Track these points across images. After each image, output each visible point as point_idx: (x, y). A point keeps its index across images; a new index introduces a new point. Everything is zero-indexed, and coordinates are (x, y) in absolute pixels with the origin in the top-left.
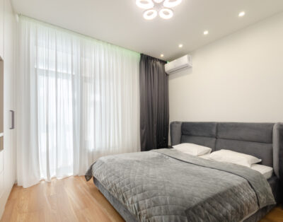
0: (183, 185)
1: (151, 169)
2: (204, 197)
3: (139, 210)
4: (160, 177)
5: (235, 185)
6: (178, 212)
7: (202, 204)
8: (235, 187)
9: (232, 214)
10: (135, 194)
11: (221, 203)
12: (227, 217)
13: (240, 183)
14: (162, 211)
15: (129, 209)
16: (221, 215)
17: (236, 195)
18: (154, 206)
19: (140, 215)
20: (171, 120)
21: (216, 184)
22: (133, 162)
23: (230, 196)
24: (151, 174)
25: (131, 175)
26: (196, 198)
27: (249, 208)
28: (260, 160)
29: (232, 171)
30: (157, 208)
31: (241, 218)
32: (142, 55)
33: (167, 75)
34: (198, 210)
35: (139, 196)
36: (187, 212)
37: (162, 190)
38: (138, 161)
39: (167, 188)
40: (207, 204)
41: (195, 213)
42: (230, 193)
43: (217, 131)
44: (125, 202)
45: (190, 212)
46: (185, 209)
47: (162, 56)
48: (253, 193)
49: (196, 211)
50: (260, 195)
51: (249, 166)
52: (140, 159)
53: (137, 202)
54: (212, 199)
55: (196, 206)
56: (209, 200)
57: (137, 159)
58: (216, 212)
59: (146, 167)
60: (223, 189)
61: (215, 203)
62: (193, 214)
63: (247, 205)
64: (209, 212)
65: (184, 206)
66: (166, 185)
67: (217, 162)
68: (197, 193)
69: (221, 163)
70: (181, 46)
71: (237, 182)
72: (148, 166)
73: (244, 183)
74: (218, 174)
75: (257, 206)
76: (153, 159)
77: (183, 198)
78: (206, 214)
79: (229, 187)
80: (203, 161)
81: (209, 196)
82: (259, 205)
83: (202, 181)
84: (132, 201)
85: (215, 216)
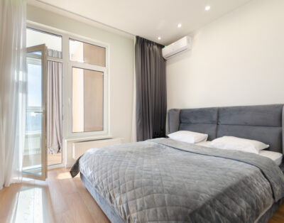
0: (185, 178)
1: (145, 161)
2: (213, 194)
3: (128, 212)
4: (156, 170)
5: (247, 174)
6: (180, 217)
7: (212, 202)
8: (247, 177)
9: (247, 212)
10: (124, 192)
11: (233, 199)
12: (241, 217)
13: (252, 172)
14: (159, 216)
15: (116, 211)
16: (236, 216)
17: (249, 187)
18: (148, 208)
19: (129, 220)
20: (169, 108)
21: (226, 175)
22: (125, 153)
23: (243, 189)
24: (145, 165)
25: (121, 168)
26: (203, 195)
27: (264, 202)
28: (268, 146)
29: (239, 158)
30: (151, 210)
31: (257, 216)
32: (138, 37)
33: (165, 60)
34: (207, 211)
35: (129, 194)
36: (192, 215)
37: (159, 185)
38: (131, 152)
39: (165, 183)
40: (218, 203)
41: (203, 216)
42: (243, 185)
43: (218, 117)
44: (112, 202)
45: (197, 215)
46: (190, 211)
47: (159, 39)
48: (267, 184)
49: (204, 213)
50: (275, 186)
51: (257, 152)
52: (134, 150)
53: (127, 202)
54: (223, 195)
55: (204, 206)
56: (220, 197)
57: (130, 150)
58: (229, 212)
59: (140, 158)
60: (235, 181)
61: (227, 200)
62: (200, 217)
63: (262, 198)
64: (220, 213)
65: (187, 207)
66: (163, 178)
67: (220, 150)
68: (203, 188)
69: (226, 150)
70: (180, 26)
71: (249, 171)
72: (143, 157)
73: (257, 172)
74: (225, 162)
75: (272, 200)
76: (149, 149)
77: (186, 196)
78: (216, 216)
79: (240, 177)
80: (204, 150)
81: (219, 191)
82: (274, 197)
83: (207, 172)
84: (120, 201)
85: (228, 218)
